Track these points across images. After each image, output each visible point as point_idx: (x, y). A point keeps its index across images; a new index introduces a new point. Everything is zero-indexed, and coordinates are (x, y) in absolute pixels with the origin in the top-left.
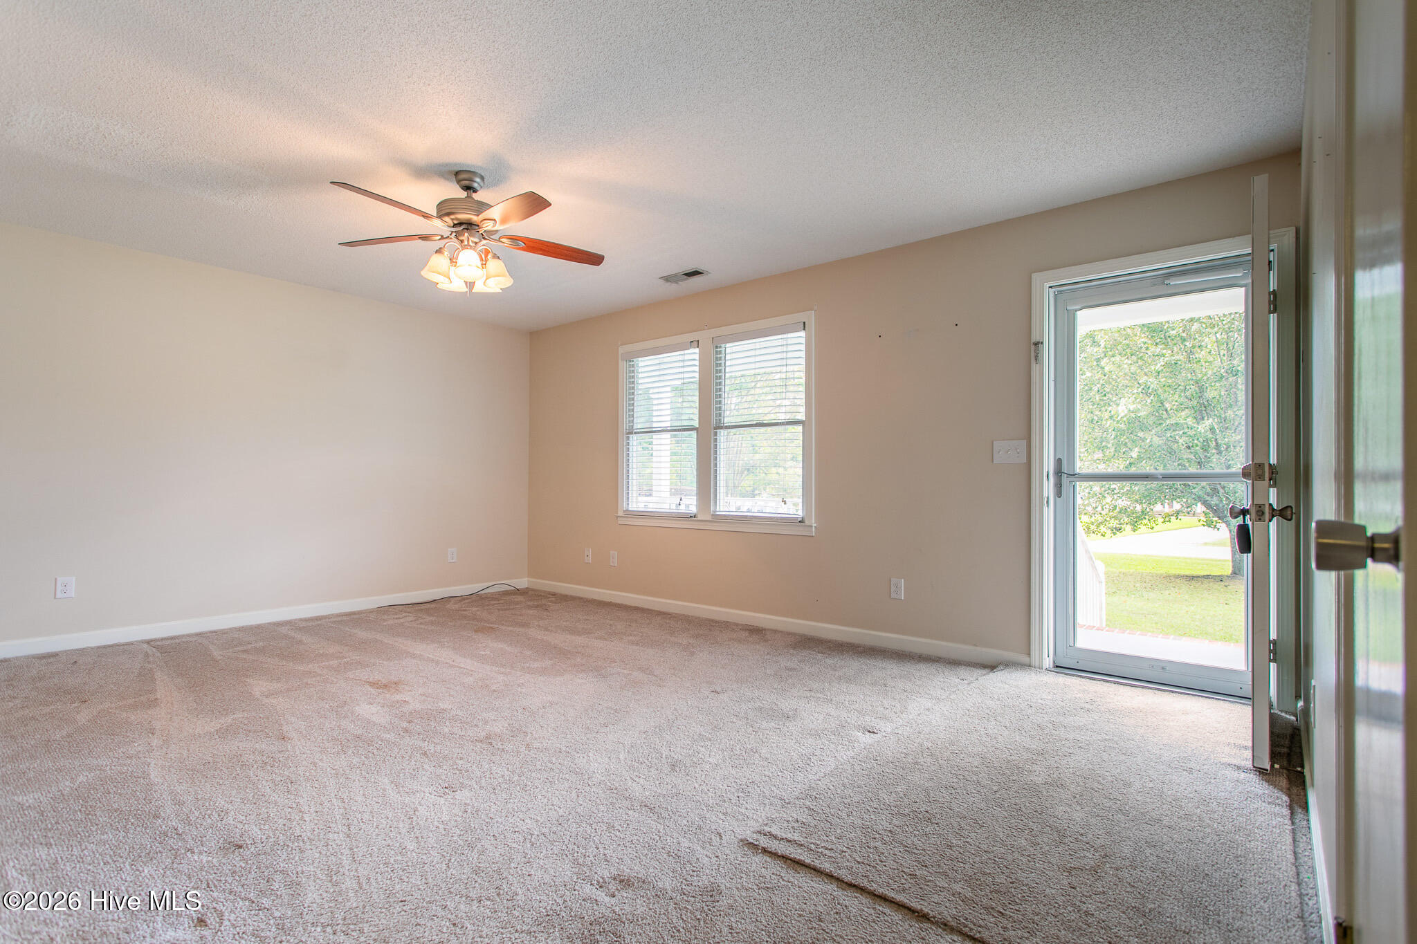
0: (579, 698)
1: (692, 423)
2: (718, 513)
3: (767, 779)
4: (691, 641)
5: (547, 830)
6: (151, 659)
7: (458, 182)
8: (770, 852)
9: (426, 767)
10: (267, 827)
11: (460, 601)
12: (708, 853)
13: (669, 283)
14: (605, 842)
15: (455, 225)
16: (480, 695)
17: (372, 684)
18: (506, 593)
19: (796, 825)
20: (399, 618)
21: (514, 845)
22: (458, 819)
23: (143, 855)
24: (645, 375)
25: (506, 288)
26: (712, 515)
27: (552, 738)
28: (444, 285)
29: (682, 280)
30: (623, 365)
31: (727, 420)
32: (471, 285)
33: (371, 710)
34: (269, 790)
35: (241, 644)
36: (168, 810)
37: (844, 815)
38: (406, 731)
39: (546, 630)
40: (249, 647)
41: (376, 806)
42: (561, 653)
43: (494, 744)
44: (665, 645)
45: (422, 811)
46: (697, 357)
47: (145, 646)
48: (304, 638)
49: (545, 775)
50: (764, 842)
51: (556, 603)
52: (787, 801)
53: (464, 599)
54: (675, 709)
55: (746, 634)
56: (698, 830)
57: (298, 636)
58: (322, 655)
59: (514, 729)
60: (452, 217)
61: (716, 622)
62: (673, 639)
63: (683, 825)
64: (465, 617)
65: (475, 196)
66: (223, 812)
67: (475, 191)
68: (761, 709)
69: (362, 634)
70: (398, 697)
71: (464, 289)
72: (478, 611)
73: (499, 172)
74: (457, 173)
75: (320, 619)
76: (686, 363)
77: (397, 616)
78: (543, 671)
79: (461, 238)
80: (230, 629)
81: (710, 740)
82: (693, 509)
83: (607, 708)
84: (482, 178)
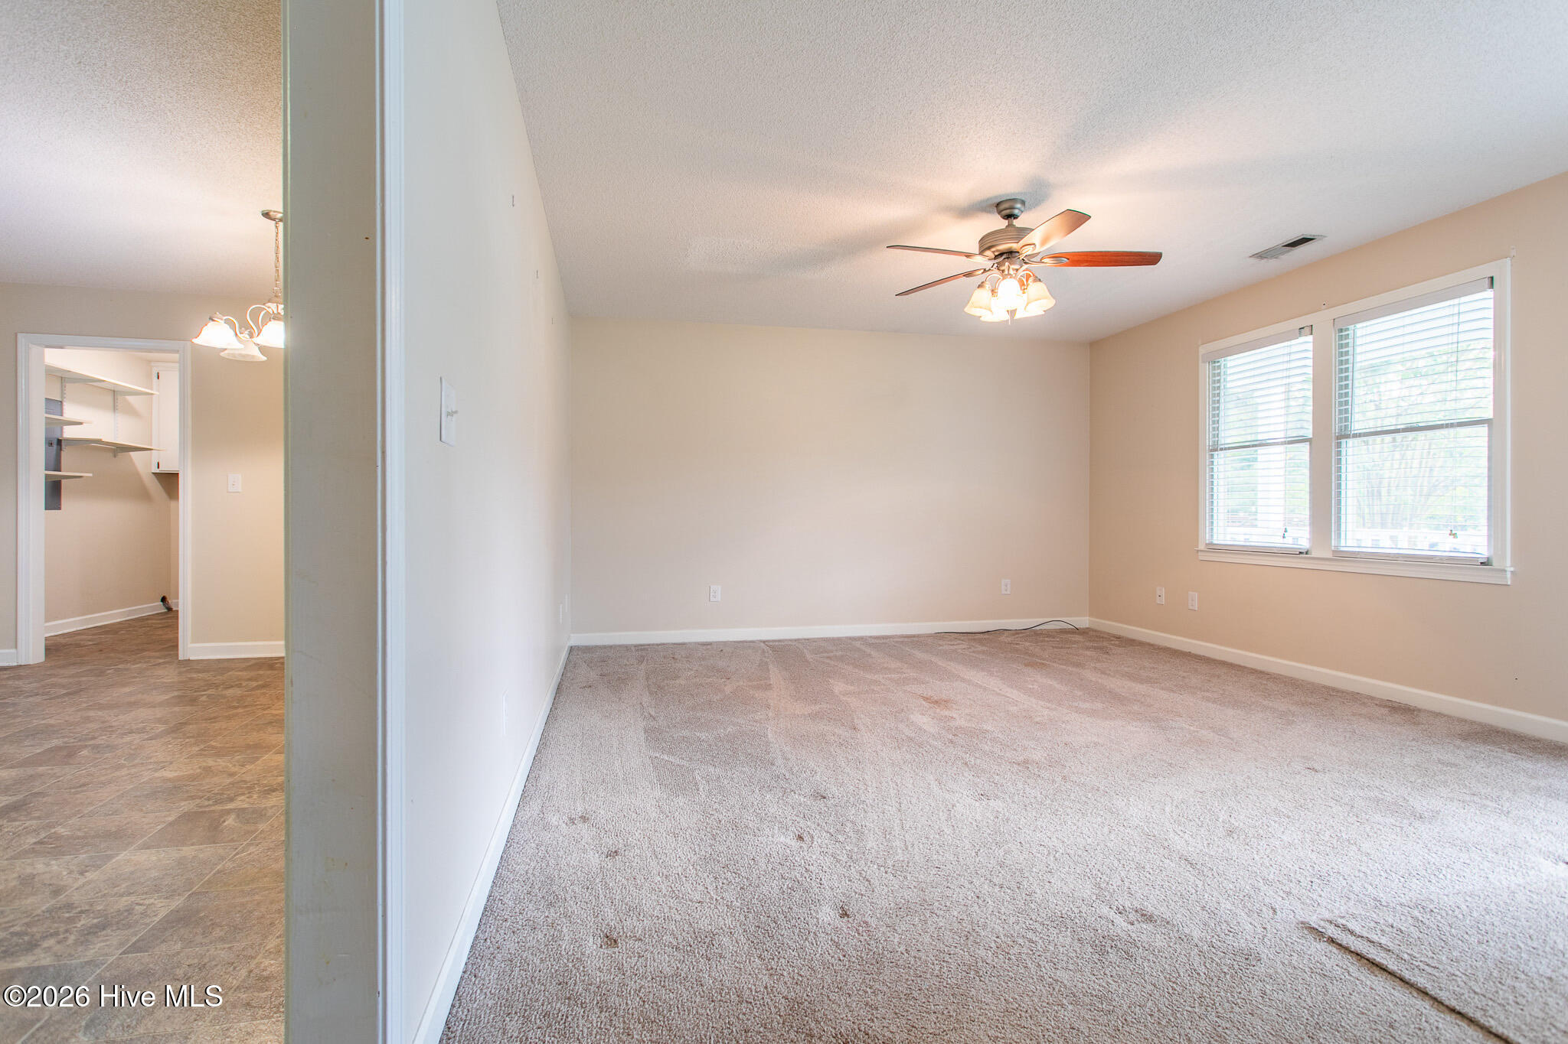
0: (1129, 745)
1: (1301, 433)
2: (1342, 549)
3: (1361, 875)
4: (1293, 708)
5: (1072, 852)
6: (766, 655)
7: (999, 212)
8: (1340, 945)
9: (966, 774)
10: (842, 789)
11: (1014, 635)
12: (1253, 922)
13: (1265, 260)
14: (1132, 878)
15: (996, 257)
16: (1022, 724)
17: (926, 699)
18: (1063, 631)
19: (1388, 929)
20: (954, 645)
21: (1039, 855)
22: (989, 821)
23: (766, 786)
24: (1235, 377)
25: (1049, 309)
26: (1333, 551)
27: (1091, 776)
28: (987, 317)
29: (1283, 253)
30: (1205, 369)
31: (1357, 426)
32: (1012, 313)
33: (923, 720)
34: (844, 764)
35: (826, 652)
36: (779, 762)
37: (1473, 940)
38: (951, 742)
39: (1103, 673)
40: (832, 654)
41: (922, 795)
42: (1117, 698)
43: (1030, 769)
44: (1253, 707)
45: (959, 808)
46: (1310, 347)
47: (762, 644)
48: (872, 653)
49: (1079, 806)
50: (1331, 931)
51: (1119, 646)
52: (1384, 903)
53: (1018, 634)
54: (1249, 777)
55: (1385, 711)
56: (1247, 898)
57: (868, 650)
58: (886, 668)
59: (1053, 760)
60: (993, 249)
61: (1338, 691)
62: (1265, 703)
63: (1228, 888)
64: (1017, 650)
65: (1017, 223)
66: (814, 772)
67: (1015, 217)
68: (1377, 801)
69: (920, 655)
70: (947, 713)
71: (1007, 317)
72: (1031, 646)
73: (1037, 193)
74: (998, 205)
75: (886, 639)
76: (1293, 357)
77: (952, 643)
78: (1093, 713)
79: (1002, 268)
80: (818, 638)
81: (1289, 817)
82: (1304, 543)
83: (1160, 760)
84: (1023, 203)
